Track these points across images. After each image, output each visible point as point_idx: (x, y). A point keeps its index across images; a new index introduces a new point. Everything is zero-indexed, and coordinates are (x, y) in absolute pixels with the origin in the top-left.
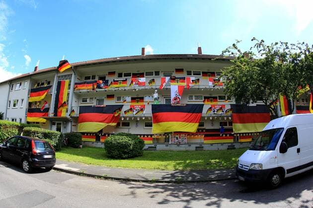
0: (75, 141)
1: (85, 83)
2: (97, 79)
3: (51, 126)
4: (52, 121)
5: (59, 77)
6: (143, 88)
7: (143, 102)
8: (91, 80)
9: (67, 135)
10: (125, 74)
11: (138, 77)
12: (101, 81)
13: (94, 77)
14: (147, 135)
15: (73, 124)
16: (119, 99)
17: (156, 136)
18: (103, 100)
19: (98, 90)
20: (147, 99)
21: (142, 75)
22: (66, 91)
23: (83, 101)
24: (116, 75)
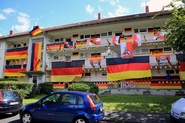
0: (47, 89)
1: (55, 44)
2: (64, 41)
3: (28, 79)
4: (29, 75)
5: (33, 40)
6: (99, 46)
7: (100, 56)
8: (60, 42)
9: (41, 85)
10: (85, 36)
11: (96, 37)
12: (67, 43)
13: (62, 39)
14: (104, 82)
15: (47, 76)
16: (82, 55)
17: (110, 83)
18: (70, 57)
19: (65, 49)
20: (103, 54)
21: (98, 36)
22: (40, 51)
23: (55, 58)
24: (79, 37)
